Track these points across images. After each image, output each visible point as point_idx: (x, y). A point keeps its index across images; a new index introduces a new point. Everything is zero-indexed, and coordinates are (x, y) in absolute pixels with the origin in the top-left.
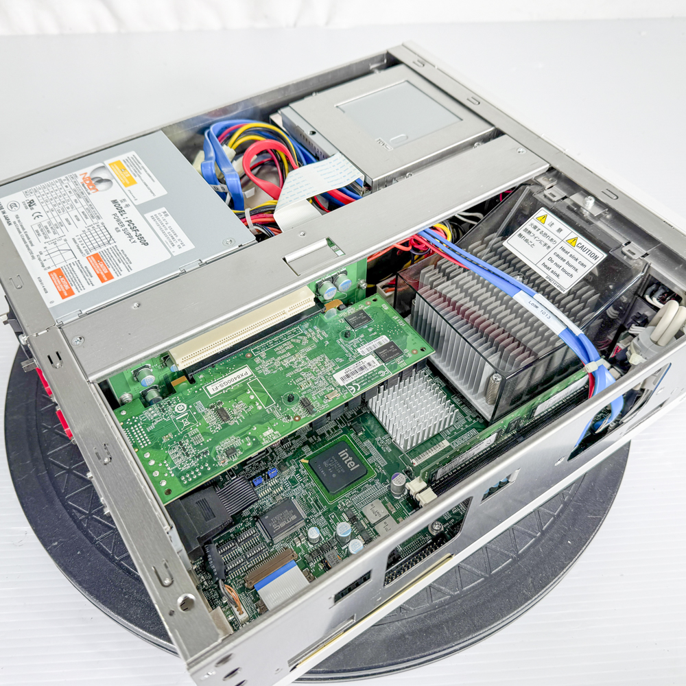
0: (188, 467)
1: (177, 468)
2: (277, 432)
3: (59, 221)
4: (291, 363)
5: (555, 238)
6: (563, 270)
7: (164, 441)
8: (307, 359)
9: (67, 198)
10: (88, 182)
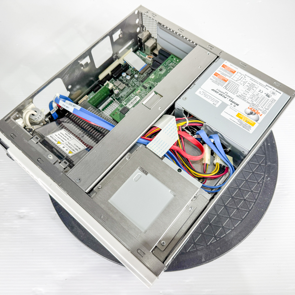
1: (173, 63)
2: (151, 78)
3: (250, 91)
5: (66, 145)
6: (64, 135)
9: (257, 102)
10: (256, 112)
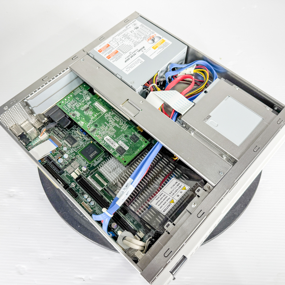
0: (68, 106)
1: (68, 104)
2: (83, 125)
3: (130, 38)
4: (111, 122)
5: (174, 195)
6: (159, 201)
7: (76, 98)
8: (113, 127)
9: (142, 35)
10: (151, 37)
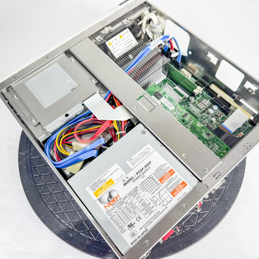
0: (217, 146)
1: (218, 149)
2: (197, 123)
5: (118, 42)
6: (130, 42)
9: (125, 208)
10: (112, 203)
